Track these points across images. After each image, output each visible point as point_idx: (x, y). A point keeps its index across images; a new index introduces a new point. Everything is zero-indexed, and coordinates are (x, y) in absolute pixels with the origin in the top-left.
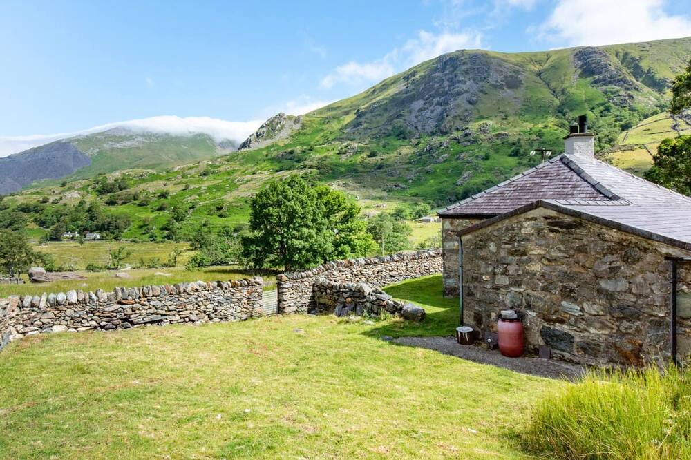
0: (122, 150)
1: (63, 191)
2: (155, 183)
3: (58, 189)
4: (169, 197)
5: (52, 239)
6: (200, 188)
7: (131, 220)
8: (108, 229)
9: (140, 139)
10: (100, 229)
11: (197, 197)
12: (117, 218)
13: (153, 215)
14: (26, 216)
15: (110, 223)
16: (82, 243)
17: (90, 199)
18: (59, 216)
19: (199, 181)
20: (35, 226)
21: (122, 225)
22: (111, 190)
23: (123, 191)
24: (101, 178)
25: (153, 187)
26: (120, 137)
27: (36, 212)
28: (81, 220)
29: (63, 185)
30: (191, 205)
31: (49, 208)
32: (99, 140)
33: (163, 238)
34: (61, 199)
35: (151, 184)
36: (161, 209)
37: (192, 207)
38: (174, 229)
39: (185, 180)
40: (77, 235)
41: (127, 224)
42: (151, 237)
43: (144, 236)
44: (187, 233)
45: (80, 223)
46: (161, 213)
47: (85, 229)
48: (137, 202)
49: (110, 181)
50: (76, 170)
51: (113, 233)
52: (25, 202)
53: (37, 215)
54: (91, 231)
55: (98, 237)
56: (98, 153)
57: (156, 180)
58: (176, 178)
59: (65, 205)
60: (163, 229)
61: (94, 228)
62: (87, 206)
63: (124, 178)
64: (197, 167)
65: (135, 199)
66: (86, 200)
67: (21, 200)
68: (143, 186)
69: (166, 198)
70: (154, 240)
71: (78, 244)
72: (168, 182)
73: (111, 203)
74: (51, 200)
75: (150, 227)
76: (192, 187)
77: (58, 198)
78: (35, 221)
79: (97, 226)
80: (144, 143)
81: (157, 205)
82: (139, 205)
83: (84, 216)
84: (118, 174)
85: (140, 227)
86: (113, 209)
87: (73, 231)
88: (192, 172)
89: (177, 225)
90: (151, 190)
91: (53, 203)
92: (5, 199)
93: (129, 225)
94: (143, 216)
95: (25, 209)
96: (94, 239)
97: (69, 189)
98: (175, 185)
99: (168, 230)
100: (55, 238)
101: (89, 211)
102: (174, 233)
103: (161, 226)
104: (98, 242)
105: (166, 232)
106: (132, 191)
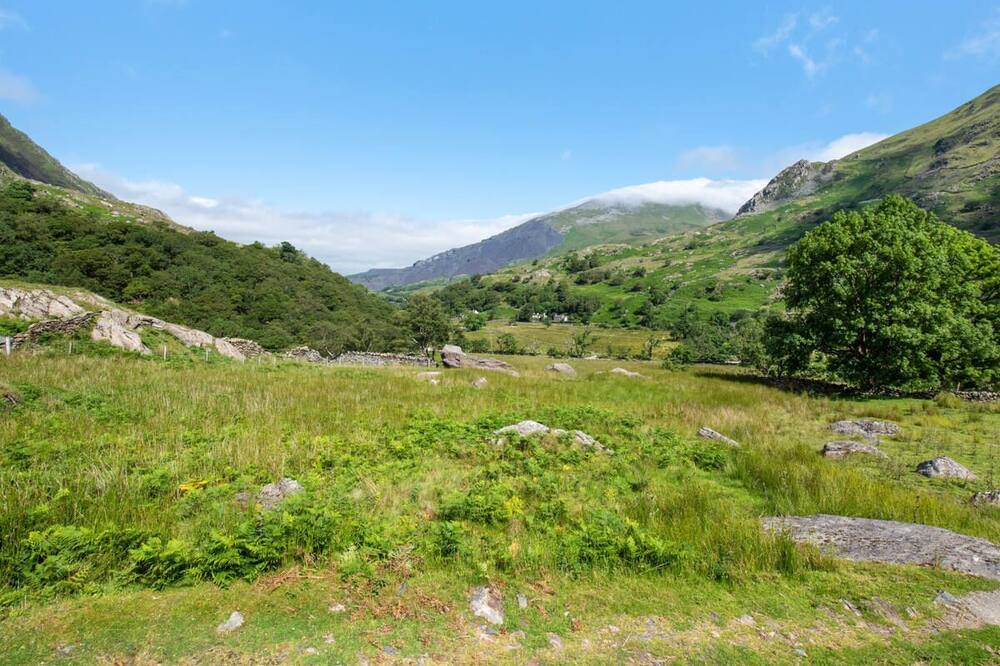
0: (596, 225)
1: (534, 270)
2: (629, 259)
3: (529, 268)
4: (645, 276)
5: (521, 320)
6: (684, 264)
7: (601, 301)
8: (576, 312)
9: (614, 211)
10: (569, 310)
11: (681, 275)
12: (586, 299)
13: (625, 297)
14: (499, 295)
15: (578, 305)
16: (548, 325)
17: (559, 278)
18: (529, 294)
19: (683, 255)
20: (506, 306)
21: (591, 307)
22: (581, 268)
23: (594, 269)
24: (571, 255)
25: (627, 265)
26: (594, 211)
27: (509, 291)
28: (549, 300)
29: (534, 264)
30: (673, 285)
31: (521, 287)
32: (572, 216)
33: (638, 324)
34: (531, 278)
35: (625, 260)
36: (636, 289)
37: (674, 288)
38: (651, 314)
39: (664, 255)
40: (545, 316)
41: (598, 306)
42: (623, 322)
43: (615, 321)
44: (667, 319)
45: (548, 303)
46: (636, 294)
47: (553, 311)
48: (608, 281)
49: (581, 258)
50: (549, 249)
51: (581, 316)
52: (498, 280)
53: (509, 294)
54: (560, 313)
55: (566, 319)
56: (571, 230)
57: (629, 256)
58: (654, 253)
59: (535, 284)
60: (638, 313)
61: (562, 309)
62: (556, 285)
63: (595, 255)
64: (681, 239)
65: (606, 278)
66: (555, 279)
67: (496, 279)
68: (617, 263)
69: (642, 276)
70: (626, 326)
71: (545, 326)
72: (645, 258)
73: (581, 282)
74: (522, 279)
75: (622, 311)
76: (674, 263)
77: (528, 276)
78: (507, 300)
79: (565, 308)
80: (619, 215)
81: (631, 285)
82: (611, 285)
83: (553, 296)
84: (589, 251)
85: (611, 310)
86: (582, 289)
87: (541, 312)
88: (675, 245)
89: (655, 309)
90: (624, 268)
91: (524, 282)
92: (483, 278)
93: (599, 307)
94: (615, 297)
95: (499, 288)
96: (562, 322)
97: (540, 268)
98: (654, 260)
99: (642, 314)
100: (524, 318)
101: (558, 291)
102: (650, 318)
103: (635, 310)
104: (567, 325)
105: (641, 317)
106: (603, 268)
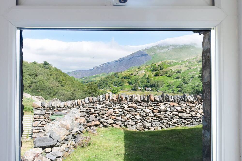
0: (164, 52)
1: (139, 71)
2: (176, 66)
3: (137, 70)
4: (181, 73)
5: (133, 90)
6: (197, 68)
7: (164, 83)
8: (154, 86)
9: (171, 47)
10: (151, 86)
11: (195, 72)
12: (158, 82)
13: (174, 81)
14: (125, 80)
15: (155, 84)
16: (143, 92)
17: (149, 73)
18: (136, 80)
19: (197, 64)
20: (128, 84)
21: (160, 85)
22: (157, 70)
23: (162, 70)
24: (153, 65)
25: (175, 68)
26: (163, 47)
27: (129, 79)
28: (144, 82)
29: (139, 68)
30: (192, 76)
31: (133, 77)
32: (155, 49)
33: (177, 91)
34: (138, 74)
35: (174, 67)
36: (177, 78)
37: (192, 78)
38: (183, 88)
39: (189, 65)
40: (143, 88)
41: (162, 85)
42: (172, 91)
43: (169, 90)
44: (189, 90)
45: (144, 83)
46: (177, 80)
47: (146, 86)
48: (167, 75)
49: (157, 66)
50: (145, 62)
51: (156, 88)
52: (125, 75)
53: (129, 80)
54: (148, 87)
55: (150, 89)
56: (154, 54)
57: (176, 65)
58: (186, 64)
59: (139, 76)
60: (178, 87)
61: (149, 86)
62: (147, 77)
63: (162, 65)
64: (196, 58)
65: (166, 74)
66: (147, 74)
67: (124, 74)
68: (171, 68)
69: (180, 73)
70: (173, 92)
71: (142, 92)
72: (182, 66)
73: (156, 75)
74: (134, 74)
75: (172, 86)
76: (193, 68)
77: (136, 73)
78: (128, 82)
79: (150, 85)
80: (173, 49)
81: (176, 76)
82: (168, 76)
83: (145, 80)
84: (160, 63)
85: (168, 86)
86: (157, 78)
87: (141, 87)
88: (194, 61)
89: (184, 86)
90: (174, 70)
91: (135, 75)
92: (119, 74)
93: (163, 85)
94: (169, 81)
95: (125, 78)
96: (149, 91)
97: (141, 70)
98: (185, 67)
99: (180, 88)
100: (134, 89)
101: (148, 79)
102: (183, 89)
103: (176, 86)
104: (150, 92)
105: (179, 89)
106: (165, 70)
